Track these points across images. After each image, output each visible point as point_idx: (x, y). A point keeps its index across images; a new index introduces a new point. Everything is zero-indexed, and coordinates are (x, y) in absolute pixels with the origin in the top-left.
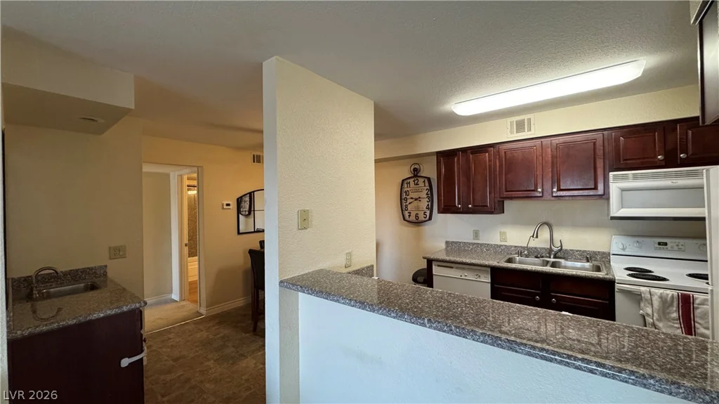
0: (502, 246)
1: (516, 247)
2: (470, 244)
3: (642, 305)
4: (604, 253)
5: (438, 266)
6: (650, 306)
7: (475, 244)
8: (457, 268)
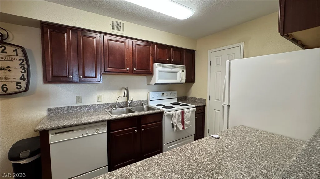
0: (99, 105)
1: (108, 104)
2: (74, 107)
3: (173, 119)
4: (146, 100)
5: (56, 133)
6: (175, 119)
7: (78, 106)
8: (77, 130)
